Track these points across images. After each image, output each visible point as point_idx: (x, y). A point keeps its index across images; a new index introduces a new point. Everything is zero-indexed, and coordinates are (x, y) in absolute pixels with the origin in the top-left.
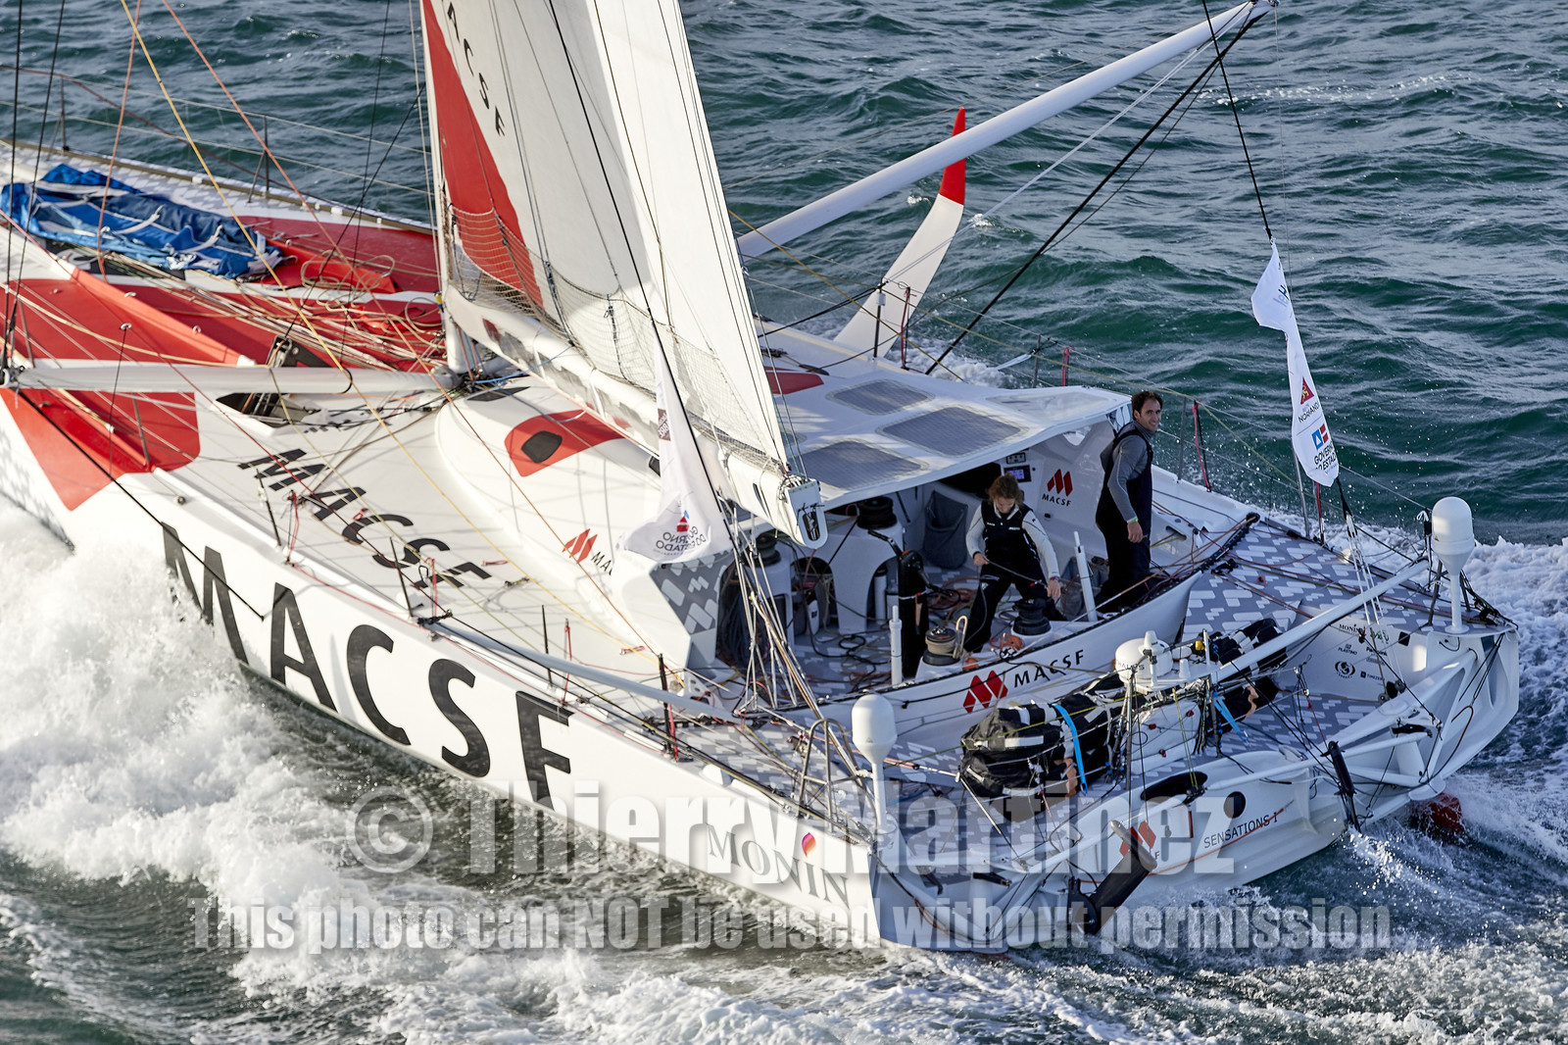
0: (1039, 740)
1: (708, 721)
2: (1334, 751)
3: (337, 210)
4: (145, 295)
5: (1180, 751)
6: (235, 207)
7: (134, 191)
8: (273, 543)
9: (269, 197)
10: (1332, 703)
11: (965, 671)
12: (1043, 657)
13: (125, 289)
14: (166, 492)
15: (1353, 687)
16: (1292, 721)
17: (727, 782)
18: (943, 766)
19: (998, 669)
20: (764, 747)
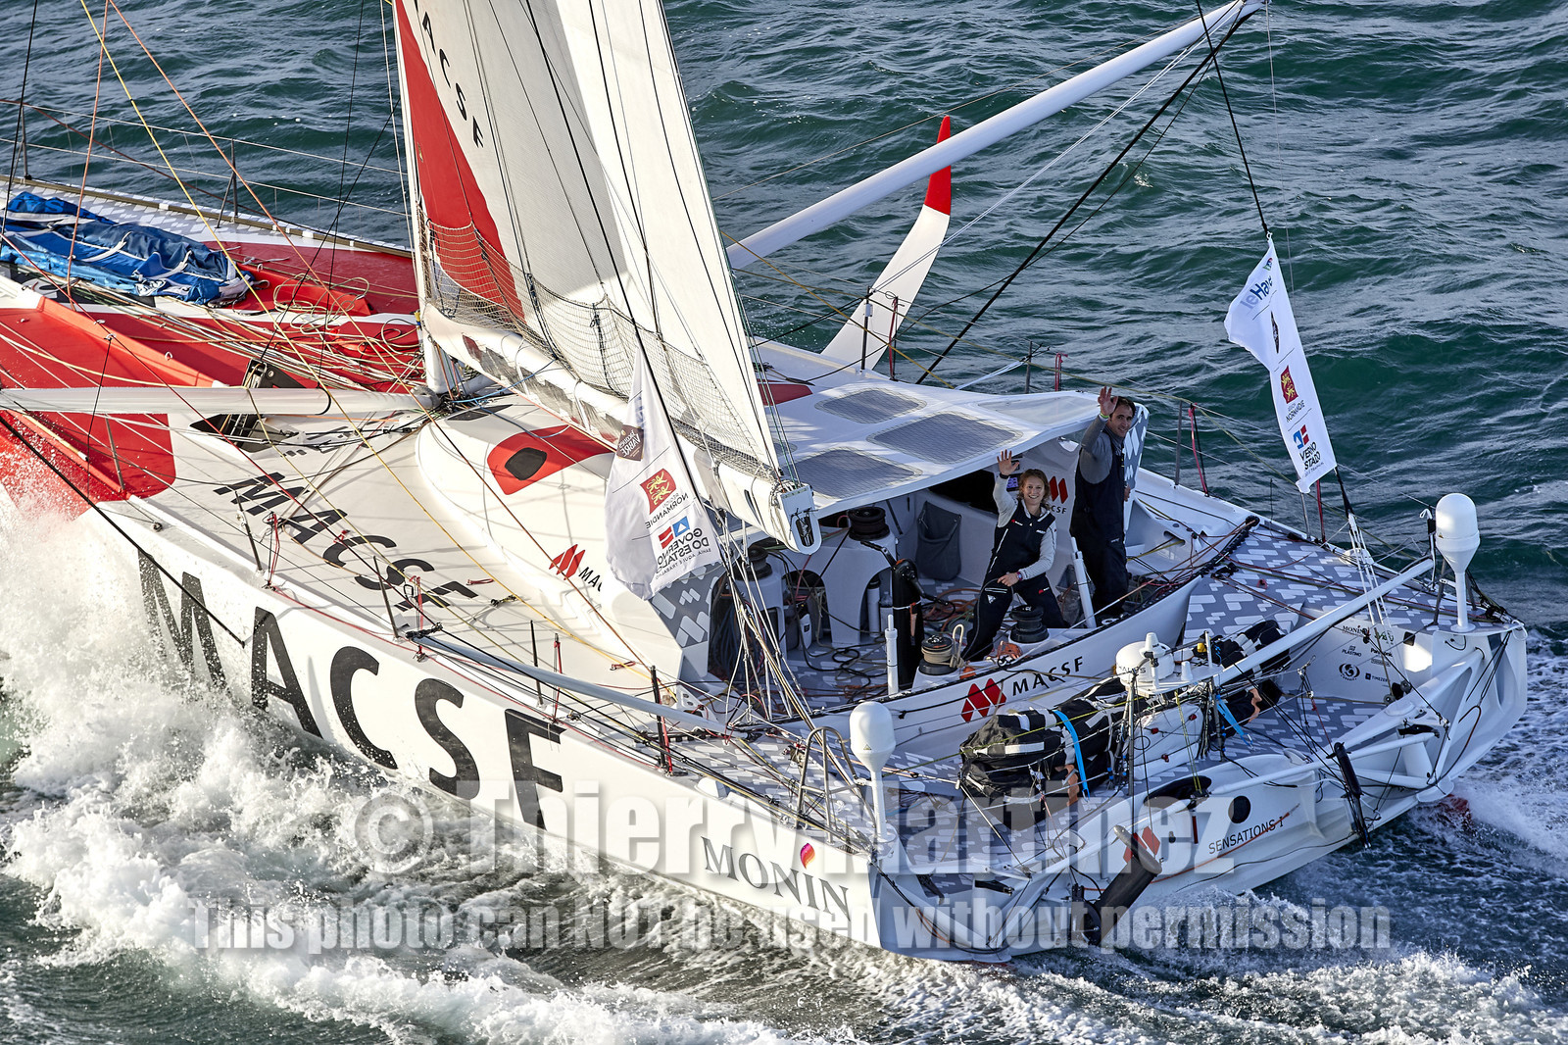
0: (1040, 746)
1: (702, 734)
2: (1340, 752)
3: (308, 234)
4: (112, 322)
5: (1183, 756)
6: (203, 232)
7: (100, 218)
8: (253, 567)
9: (238, 222)
10: (1337, 706)
11: (962, 680)
12: (1041, 664)
13: (95, 316)
14: (145, 520)
15: (1358, 690)
16: (1296, 725)
17: (724, 792)
18: (942, 774)
19: (996, 677)
20: (761, 759)
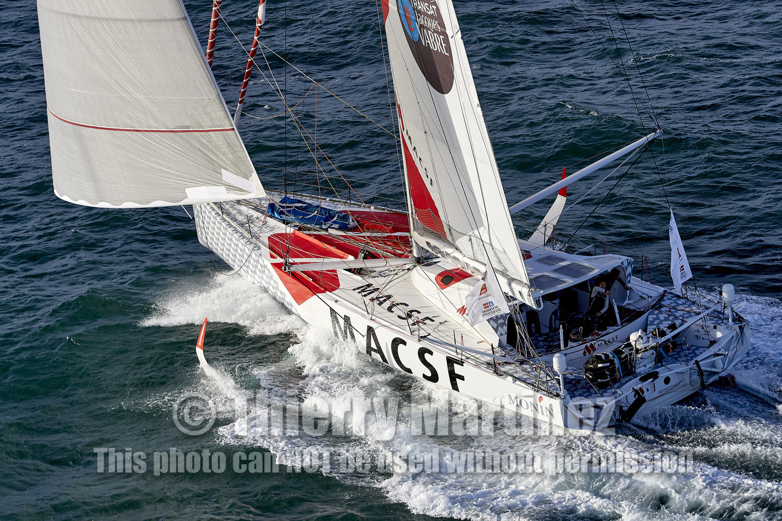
0: (608, 364)
1: (506, 363)
2: (697, 362)
3: (372, 207)
4: (317, 237)
5: (651, 365)
6: (341, 207)
7: (309, 204)
8: (366, 313)
9: (351, 204)
10: (694, 348)
11: (583, 344)
12: (606, 338)
13: (310, 235)
14: (332, 299)
15: (700, 343)
16: (682, 354)
17: (514, 381)
18: (579, 373)
19: (593, 342)
20: (524, 370)
